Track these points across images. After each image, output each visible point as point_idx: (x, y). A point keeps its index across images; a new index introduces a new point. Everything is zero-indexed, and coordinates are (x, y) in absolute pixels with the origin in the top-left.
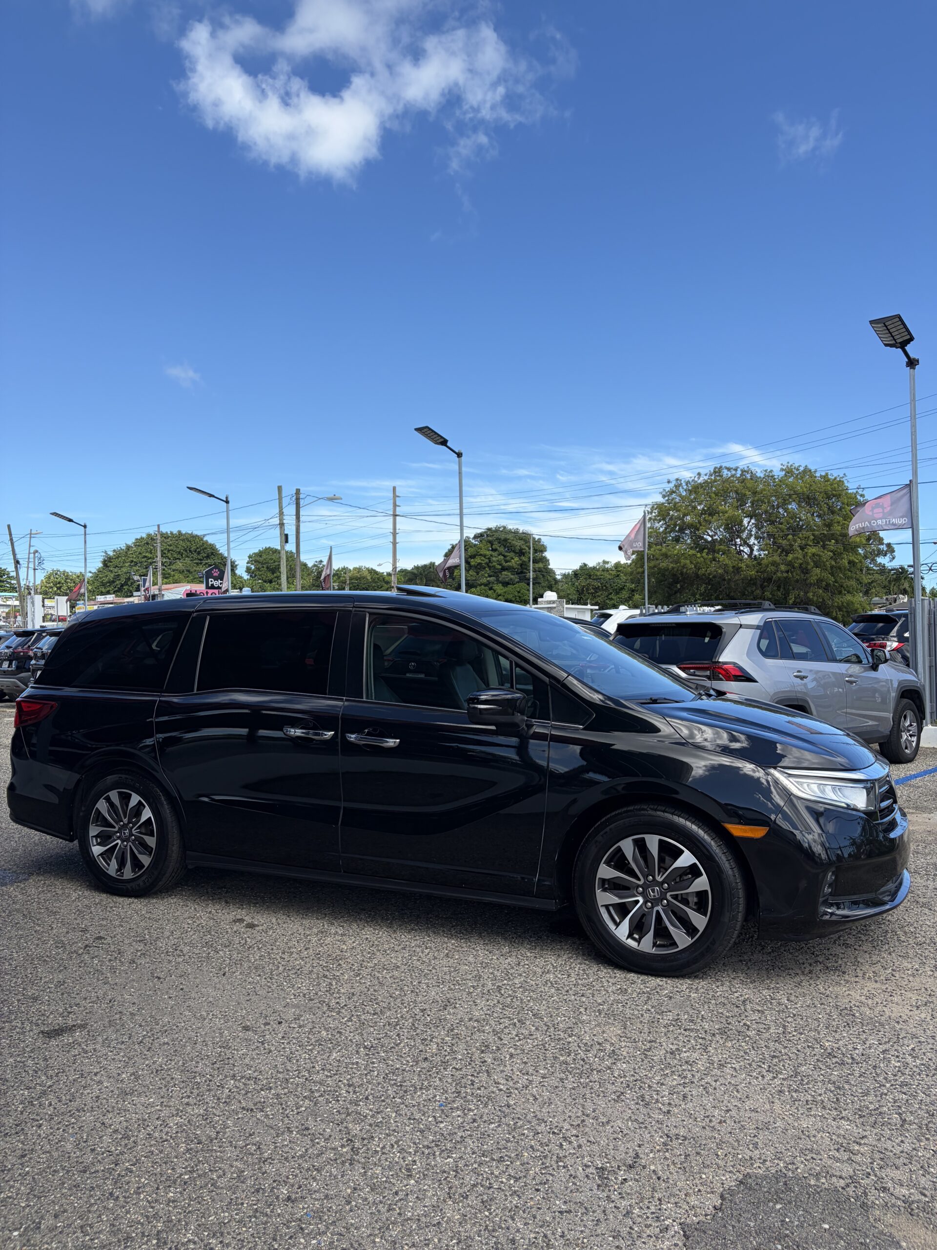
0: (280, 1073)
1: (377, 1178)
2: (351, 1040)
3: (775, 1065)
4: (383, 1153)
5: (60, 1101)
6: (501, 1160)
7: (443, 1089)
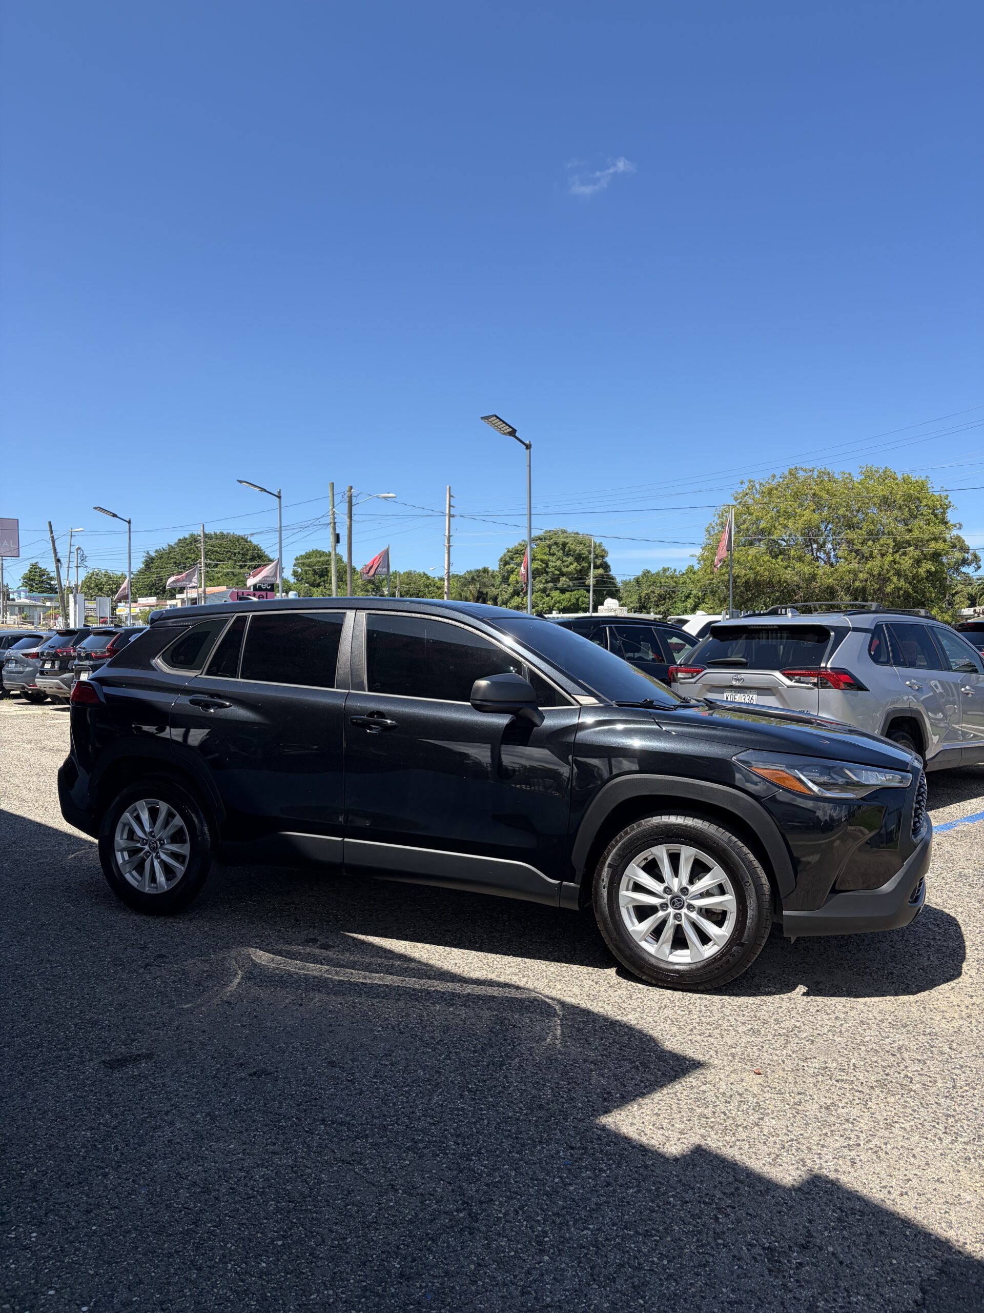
0: (376, 1117)
1: (504, 1252)
2: (452, 1082)
3: (952, 1126)
4: (507, 1221)
5: (127, 1145)
6: (647, 1234)
7: (566, 1143)
